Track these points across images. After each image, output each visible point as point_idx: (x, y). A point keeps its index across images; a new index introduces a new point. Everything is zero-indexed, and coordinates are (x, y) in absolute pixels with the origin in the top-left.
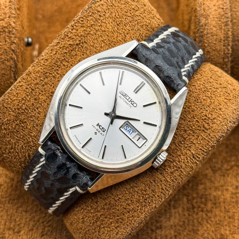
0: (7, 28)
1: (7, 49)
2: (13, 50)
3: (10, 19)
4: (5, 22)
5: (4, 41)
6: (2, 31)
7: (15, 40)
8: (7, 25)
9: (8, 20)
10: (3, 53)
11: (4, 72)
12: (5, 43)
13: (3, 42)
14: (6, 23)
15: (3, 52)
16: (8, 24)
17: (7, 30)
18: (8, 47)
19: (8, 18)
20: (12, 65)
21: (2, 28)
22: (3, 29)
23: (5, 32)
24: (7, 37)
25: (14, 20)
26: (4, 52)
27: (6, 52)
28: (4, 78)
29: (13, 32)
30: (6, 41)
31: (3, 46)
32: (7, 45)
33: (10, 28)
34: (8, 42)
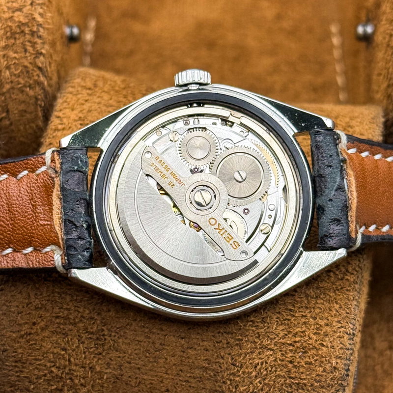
0: (28, 27)
1: (29, 65)
2: (40, 69)
3: (33, 9)
4: (23, 14)
5: (23, 50)
6: (18, 31)
7: (43, 48)
8: (27, 21)
9: (29, 10)
10: (20, 74)
11: (24, 108)
12: (25, 54)
13: (21, 53)
14: (27, 17)
15: (21, 71)
16: (30, 18)
17: (27, 30)
18: (30, 61)
19: (30, 7)
20: (39, 95)
21: (19, 26)
22: (20, 28)
23: (23, 34)
24: (27, 43)
25: (41, 11)
26: (24, 70)
27: (28, 72)
28: (24, 118)
29: (40, 34)
30: (26, 51)
31: (21, 61)
32: (29, 58)
33: (33, 26)
34: (29, 52)
